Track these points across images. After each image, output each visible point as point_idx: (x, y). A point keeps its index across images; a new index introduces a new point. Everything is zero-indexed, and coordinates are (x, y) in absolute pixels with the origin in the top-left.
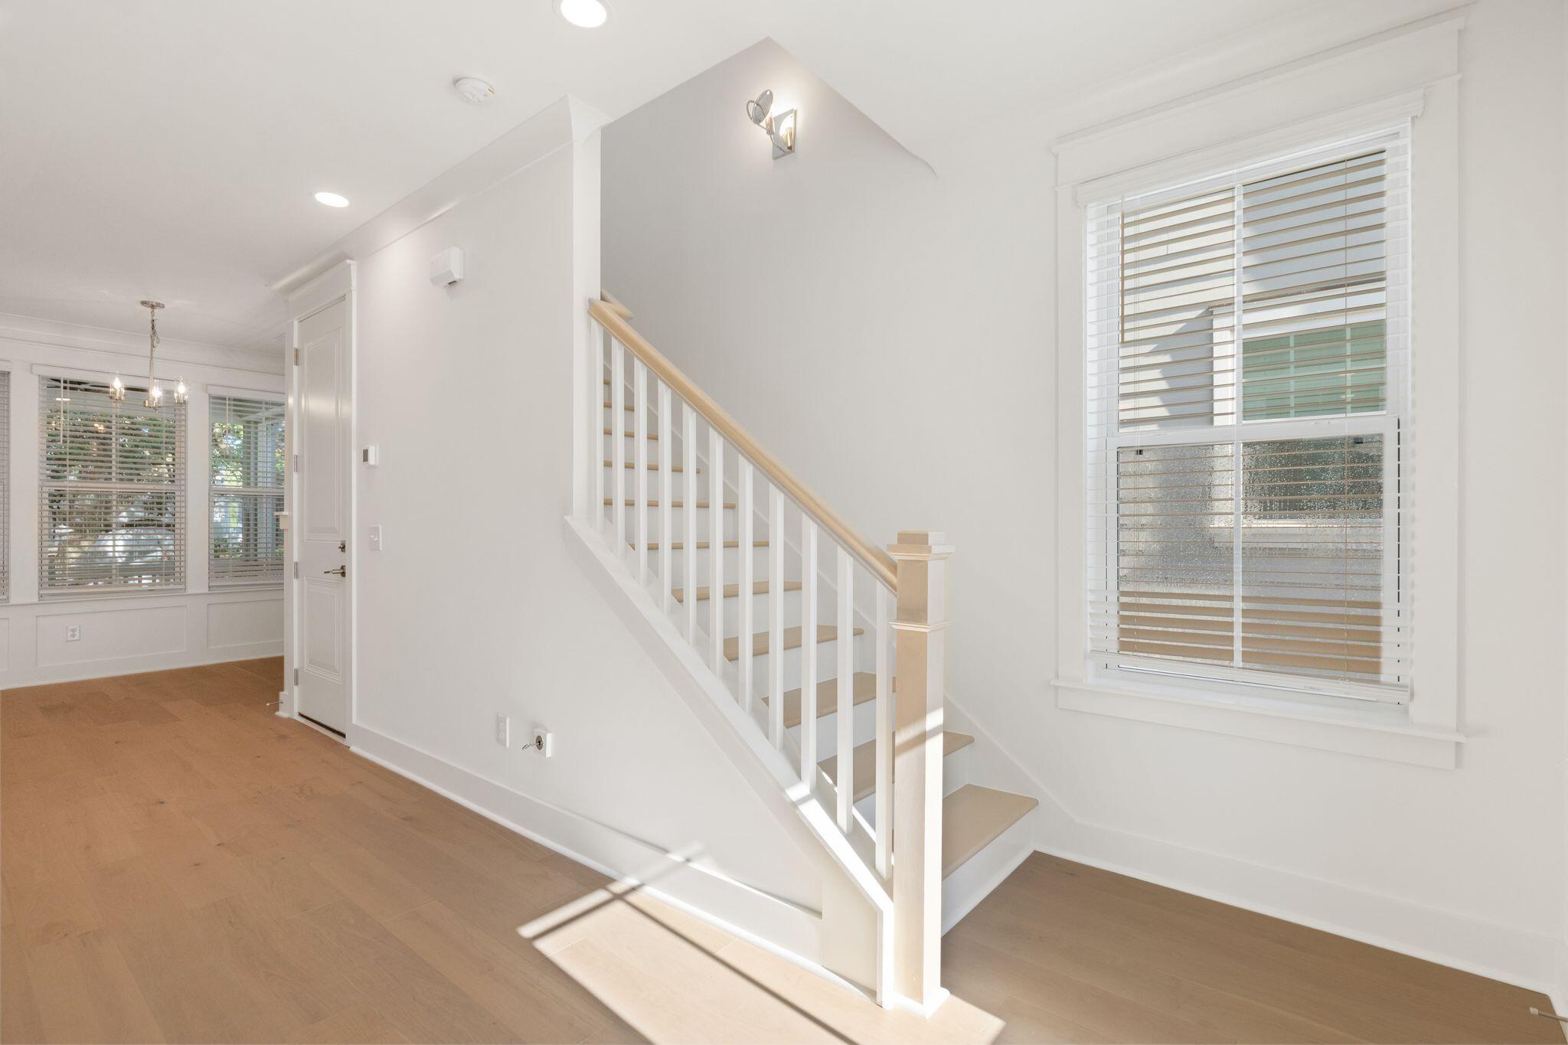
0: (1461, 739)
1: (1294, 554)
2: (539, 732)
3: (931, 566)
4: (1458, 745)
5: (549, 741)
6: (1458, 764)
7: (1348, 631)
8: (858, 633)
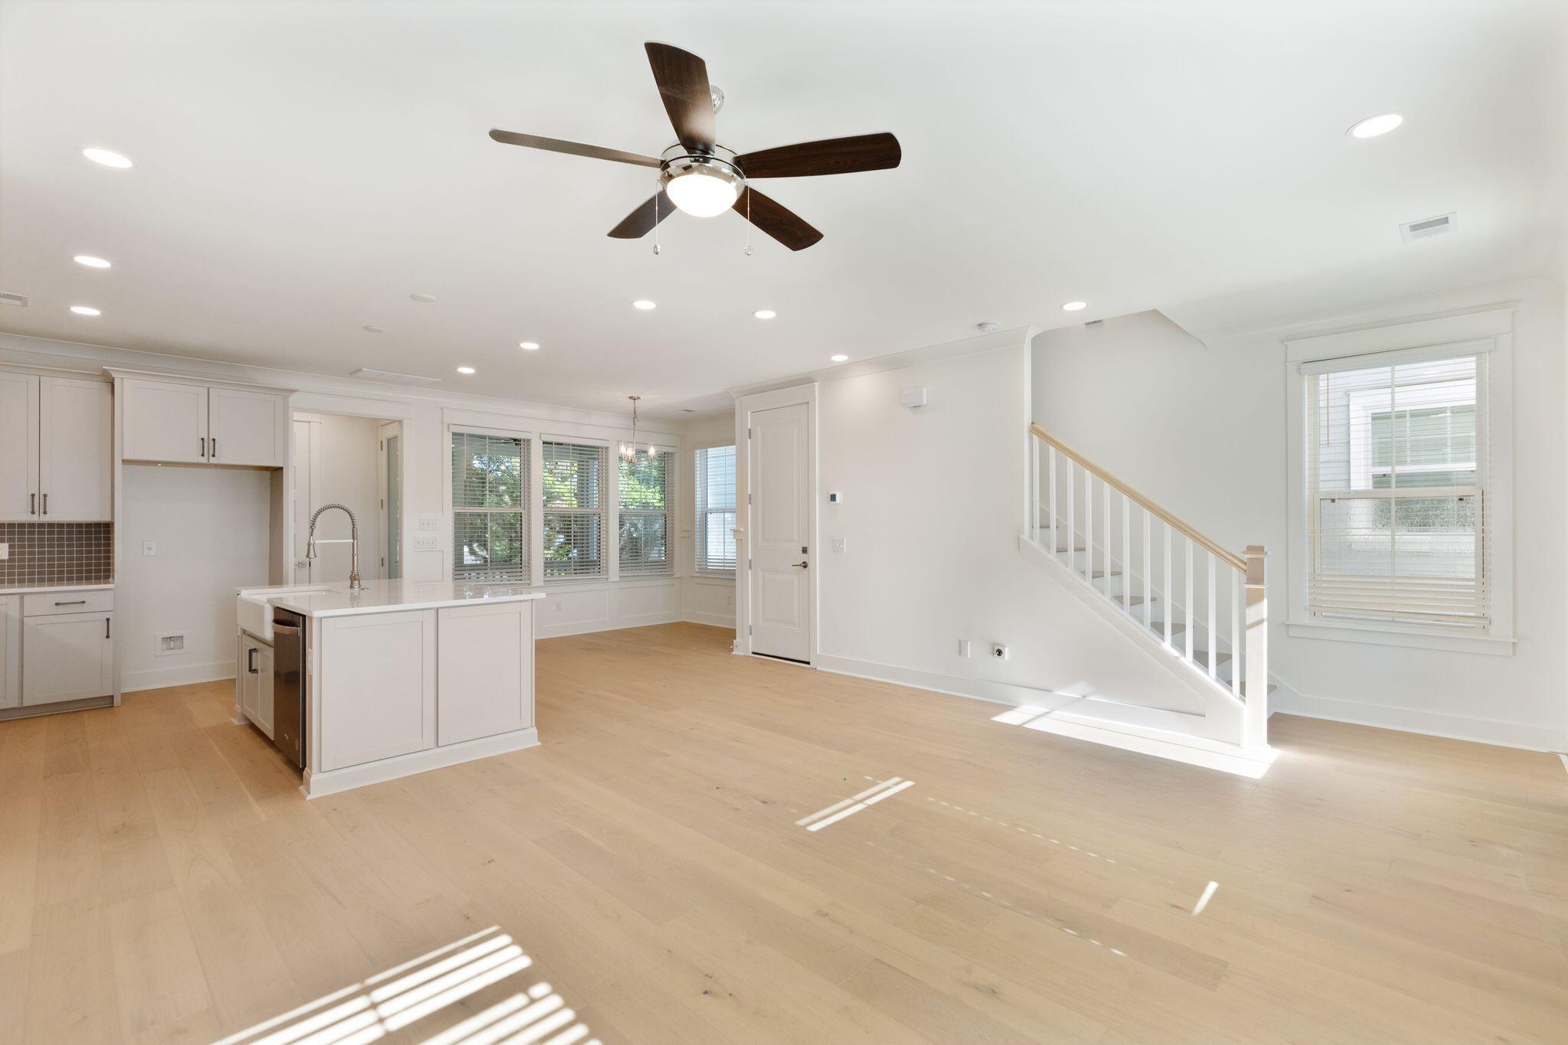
0: (1515, 641)
1: (1425, 554)
2: (996, 648)
3: (1266, 560)
4: (1514, 643)
5: (1006, 652)
6: (1514, 653)
7: (1457, 592)
8: (1153, 599)
